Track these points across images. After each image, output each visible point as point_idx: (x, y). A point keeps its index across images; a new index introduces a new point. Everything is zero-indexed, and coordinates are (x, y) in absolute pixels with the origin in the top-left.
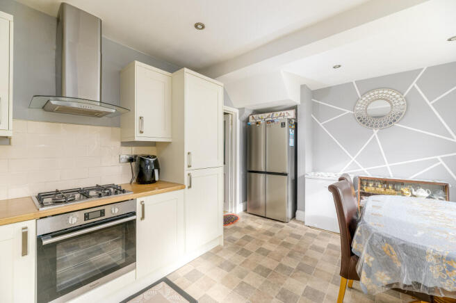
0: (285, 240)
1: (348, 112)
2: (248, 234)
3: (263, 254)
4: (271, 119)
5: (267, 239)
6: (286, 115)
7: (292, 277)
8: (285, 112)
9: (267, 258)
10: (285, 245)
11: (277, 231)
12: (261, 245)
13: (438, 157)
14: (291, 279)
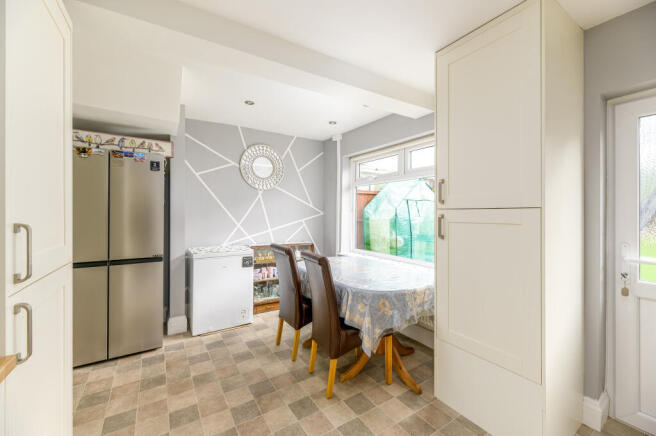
0: (193, 374)
1: (233, 163)
2: (109, 414)
3: (192, 420)
4: (117, 148)
5: (161, 393)
6: (155, 148)
7: (265, 411)
8: (154, 142)
9: (203, 420)
10: (201, 380)
11: (160, 369)
12: (166, 408)
13: (303, 220)
14: (269, 414)
